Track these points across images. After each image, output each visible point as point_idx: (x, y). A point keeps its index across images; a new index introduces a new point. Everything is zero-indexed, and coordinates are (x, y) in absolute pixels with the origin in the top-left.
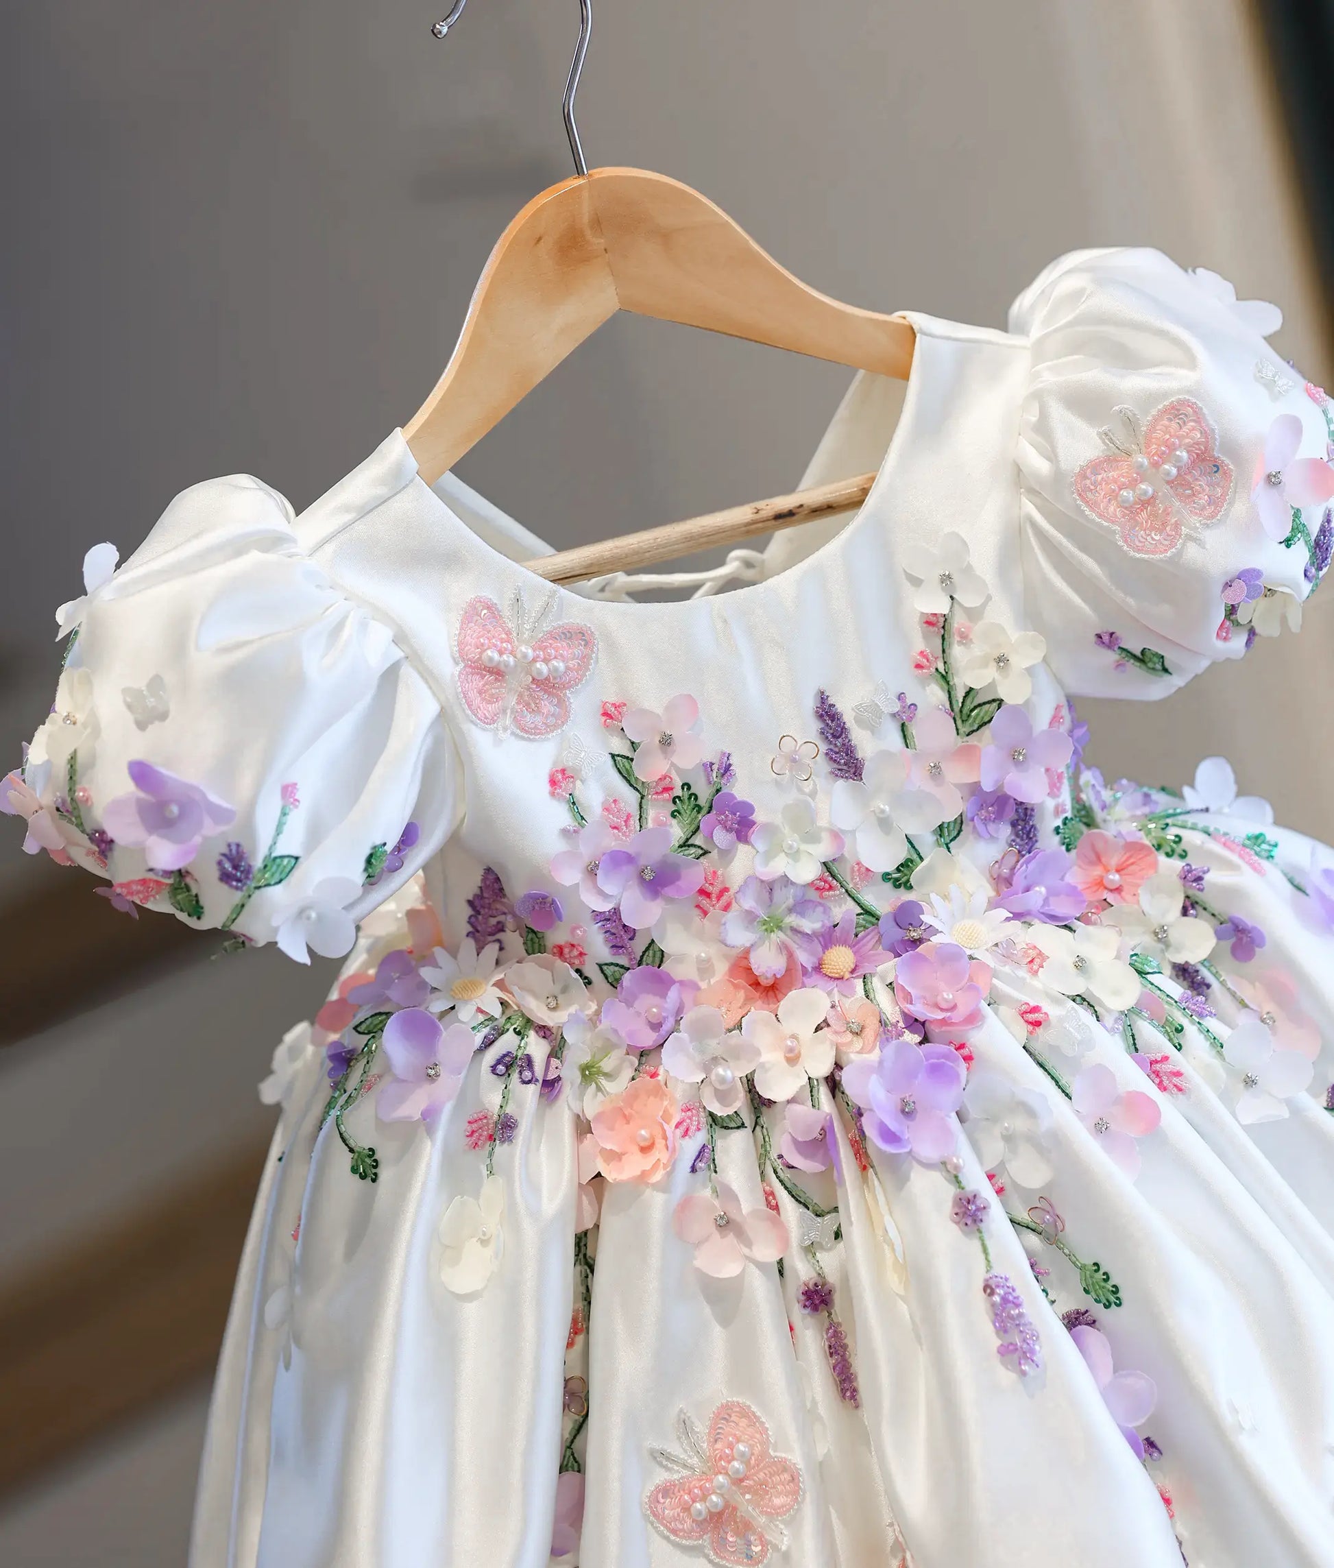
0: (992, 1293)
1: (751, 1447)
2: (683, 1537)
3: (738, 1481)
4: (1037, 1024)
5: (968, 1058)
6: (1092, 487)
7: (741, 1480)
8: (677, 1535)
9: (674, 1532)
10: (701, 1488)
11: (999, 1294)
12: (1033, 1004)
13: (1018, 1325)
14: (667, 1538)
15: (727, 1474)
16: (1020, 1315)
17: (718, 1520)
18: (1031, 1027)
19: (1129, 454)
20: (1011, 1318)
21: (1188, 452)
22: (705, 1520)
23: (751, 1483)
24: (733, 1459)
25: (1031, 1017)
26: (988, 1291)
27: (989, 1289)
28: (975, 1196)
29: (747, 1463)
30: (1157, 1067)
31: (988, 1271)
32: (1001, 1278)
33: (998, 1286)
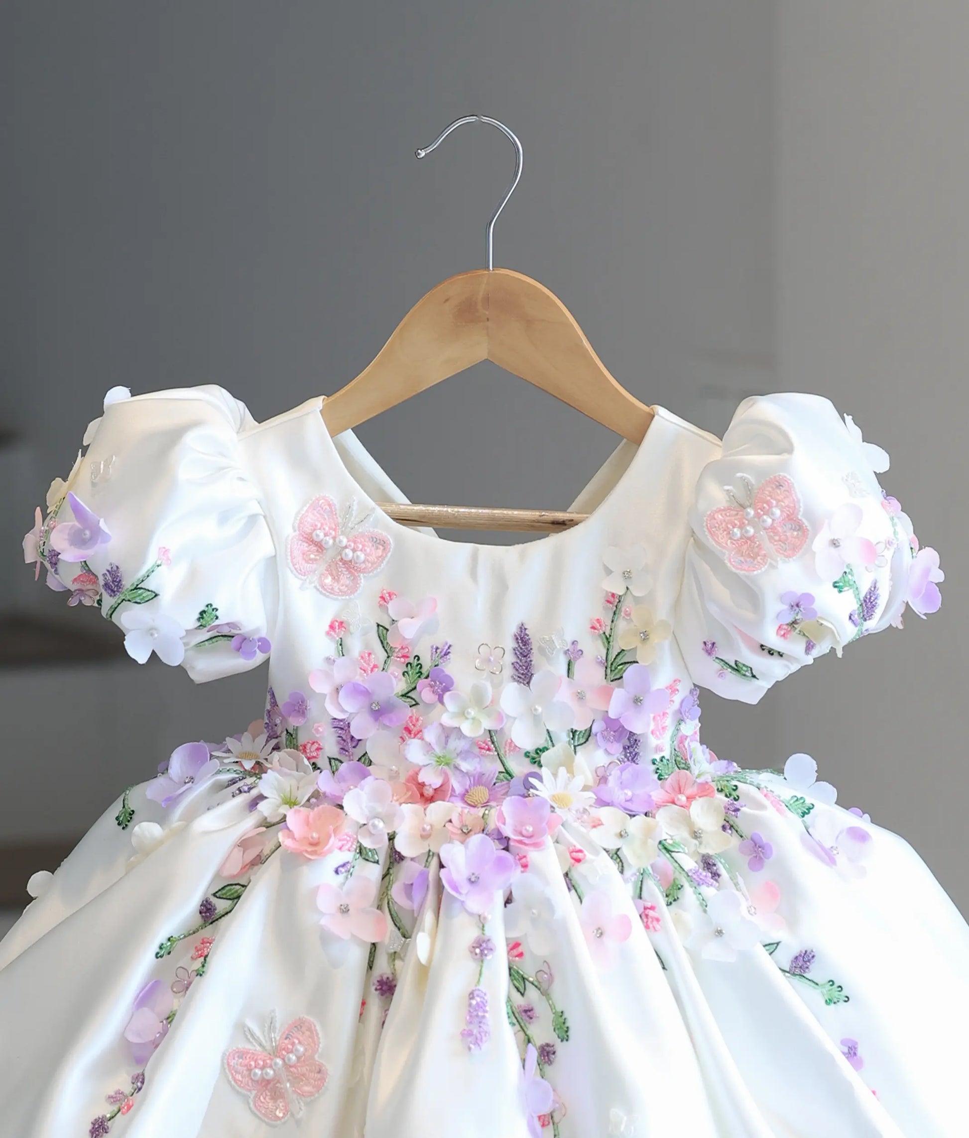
0: (473, 998)
1: (306, 1050)
2: (240, 1086)
3: (287, 1066)
4: (578, 861)
5: (525, 866)
6: (717, 525)
7: (291, 1066)
8: (237, 1083)
9: (235, 1080)
10: (264, 1061)
11: (476, 1001)
12: (579, 847)
13: (480, 1022)
14: (229, 1082)
15: (283, 1059)
16: (484, 1017)
17: (265, 1083)
18: (573, 861)
19: (743, 507)
20: (477, 1016)
21: (782, 511)
22: (257, 1081)
23: (295, 1071)
24: (292, 1052)
25: (574, 854)
26: (471, 996)
27: (472, 996)
28: (489, 940)
29: (298, 1058)
30: (648, 911)
31: (476, 986)
32: (482, 992)
33: (478, 996)
